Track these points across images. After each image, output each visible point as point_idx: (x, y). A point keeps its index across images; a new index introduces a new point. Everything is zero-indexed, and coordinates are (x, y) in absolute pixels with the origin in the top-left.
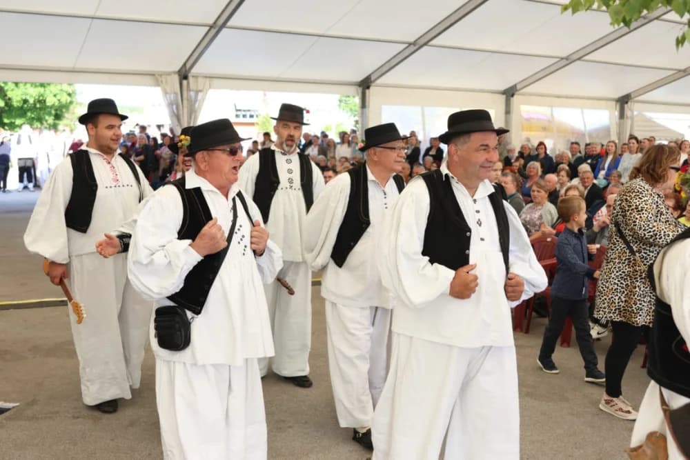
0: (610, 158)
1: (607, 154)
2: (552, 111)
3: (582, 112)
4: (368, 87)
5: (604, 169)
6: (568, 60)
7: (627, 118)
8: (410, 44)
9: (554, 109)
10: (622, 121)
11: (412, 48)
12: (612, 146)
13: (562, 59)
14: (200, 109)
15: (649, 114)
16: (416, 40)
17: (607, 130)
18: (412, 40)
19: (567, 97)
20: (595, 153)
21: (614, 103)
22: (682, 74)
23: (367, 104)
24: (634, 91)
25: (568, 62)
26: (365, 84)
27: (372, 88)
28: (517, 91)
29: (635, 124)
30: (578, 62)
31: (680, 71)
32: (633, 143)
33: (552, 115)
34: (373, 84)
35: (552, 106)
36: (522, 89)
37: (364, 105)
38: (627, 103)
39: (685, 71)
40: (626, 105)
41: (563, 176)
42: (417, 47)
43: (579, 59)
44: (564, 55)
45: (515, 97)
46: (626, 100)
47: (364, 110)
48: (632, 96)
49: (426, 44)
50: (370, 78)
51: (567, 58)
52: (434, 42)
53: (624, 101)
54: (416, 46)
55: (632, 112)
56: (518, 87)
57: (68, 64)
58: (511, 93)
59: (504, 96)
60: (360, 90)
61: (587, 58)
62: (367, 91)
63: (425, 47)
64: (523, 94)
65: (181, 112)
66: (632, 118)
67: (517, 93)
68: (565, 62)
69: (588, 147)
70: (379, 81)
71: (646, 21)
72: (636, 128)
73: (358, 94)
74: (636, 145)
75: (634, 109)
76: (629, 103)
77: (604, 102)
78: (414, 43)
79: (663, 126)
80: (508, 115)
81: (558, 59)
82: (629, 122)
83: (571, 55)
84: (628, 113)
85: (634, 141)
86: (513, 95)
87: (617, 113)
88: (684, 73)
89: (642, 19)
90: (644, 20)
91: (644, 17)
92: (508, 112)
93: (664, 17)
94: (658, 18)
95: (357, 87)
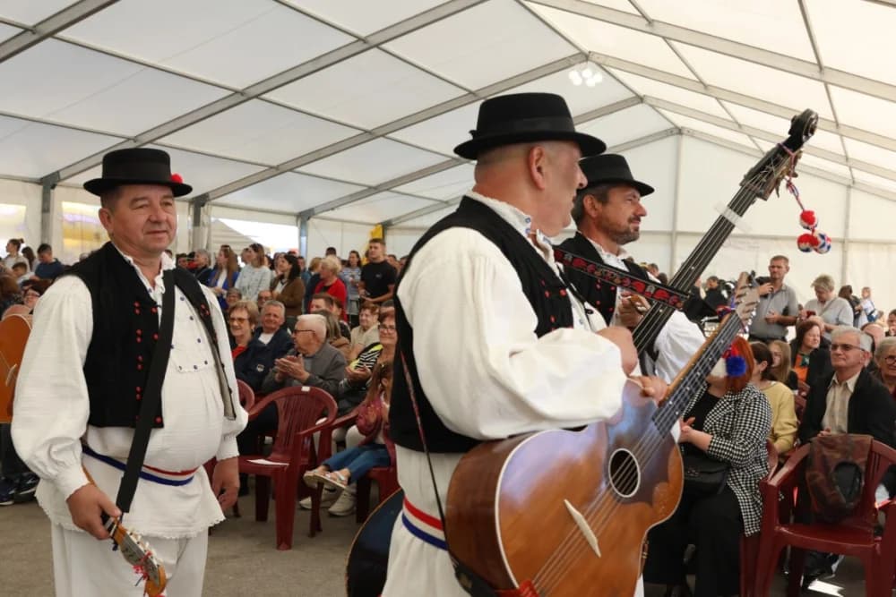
6: (135, 142)
7: (203, 225)
10: (197, 228)
13: (128, 139)
21: (187, 204)
22: (275, 172)
24: (214, 191)
28: (60, 180)
29: (213, 233)
31: (271, 167)
36: (66, 178)
38: (203, 205)
39: (277, 168)
40: (202, 208)
43: (151, 141)
44: (132, 134)
45: (57, 189)
46: (202, 202)
48: (211, 197)
51: (135, 139)
53: (199, 203)
55: (210, 220)
56: (62, 175)
58: (51, 183)
59: (41, 187)
61: (160, 141)
64: (69, 186)
66: (209, 226)
67: (60, 183)
68: (132, 144)
71: (244, 98)
72: (213, 239)
75: (211, 214)
76: (206, 207)
80: (46, 215)
81: (121, 140)
82: (206, 231)
83: (140, 135)
84: (204, 218)
86: (53, 187)
87: (190, 219)
88: (277, 170)
89: (239, 95)
90: (241, 96)
91: (242, 93)
92: (46, 209)
93: (264, 96)
94: (257, 96)
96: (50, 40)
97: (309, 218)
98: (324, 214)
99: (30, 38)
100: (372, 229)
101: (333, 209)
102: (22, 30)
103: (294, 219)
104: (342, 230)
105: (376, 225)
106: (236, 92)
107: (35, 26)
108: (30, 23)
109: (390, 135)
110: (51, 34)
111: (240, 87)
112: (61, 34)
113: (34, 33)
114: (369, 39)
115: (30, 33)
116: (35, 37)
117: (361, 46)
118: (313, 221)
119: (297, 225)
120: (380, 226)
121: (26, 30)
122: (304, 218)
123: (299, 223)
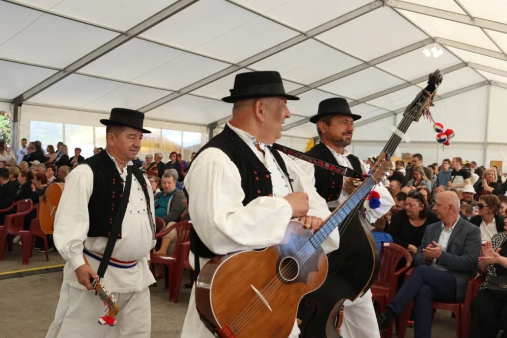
2: (161, 132)
3: (182, 134)
4: (20, 105)
6: (179, 94)
8: (60, 71)
9: (164, 131)
11: (62, 74)
13: (175, 92)
16: (67, 67)
18: (62, 67)
19: (175, 122)
21: (205, 128)
23: (18, 118)
24: (220, 120)
25: (180, 94)
26: (18, 102)
27: (23, 105)
30: (186, 95)
33: (161, 135)
34: (24, 103)
35: (162, 128)
37: (15, 119)
38: (214, 128)
40: (214, 130)
42: (65, 74)
43: (187, 93)
44: (177, 89)
46: (214, 126)
47: (16, 123)
48: (219, 123)
49: (74, 72)
50: (23, 98)
51: (178, 92)
52: (78, 71)
60: (13, 107)
61: (192, 93)
62: (19, 107)
63: (73, 74)
68: (177, 95)
70: (29, 101)
71: (237, 68)
73: (11, 110)
76: (216, 129)
77: (199, 127)
78: (64, 70)
81: (172, 92)
83: (181, 90)
87: (207, 136)
89: (235, 66)
91: (237, 65)
93: (249, 67)
94: (245, 67)
95: (10, 104)
96: (135, 39)
99: (124, 38)
100: (309, 141)
101: (286, 130)
102: (120, 34)
104: (291, 142)
105: (310, 139)
106: (234, 65)
107: (127, 32)
108: (124, 30)
109: (319, 88)
110: (135, 36)
111: (235, 62)
112: (141, 35)
113: (126, 36)
114: (308, 33)
115: (124, 35)
116: (127, 37)
117: (303, 37)
120: (312, 140)
121: (122, 34)
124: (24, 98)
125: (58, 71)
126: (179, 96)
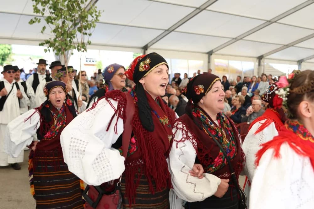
0: (254, 84)
1: (252, 82)
2: (228, 62)
3: (242, 63)
5: (251, 88)
6: (236, 40)
7: (262, 66)
8: (166, 30)
9: (230, 61)
10: (259, 67)
11: (167, 32)
12: (254, 78)
14: (70, 58)
15: (271, 64)
17: (253, 71)
18: (167, 29)
19: (236, 56)
20: (248, 81)
21: (256, 59)
22: (286, 47)
24: (265, 54)
26: (145, 48)
27: (148, 50)
28: (213, 52)
29: (265, 68)
30: (240, 41)
31: (285, 45)
32: (265, 77)
33: (228, 64)
34: (149, 48)
35: (228, 60)
36: (216, 51)
38: (261, 59)
39: (287, 45)
41: (233, 91)
43: (241, 39)
44: (234, 37)
48: (264, 56)
49: (173, 30)
51: (235, 39)
52: (176, 30)
53: (260, 58)
54: (169, 31)
55: (264, 63)
56: (214, 51)
57: (9, 35)
59: (208, 55)
60: (143, 51)
61: (244, 38)
62: (146, 51)
63: (173, 32)
64: (216, 54)
65: (61, 59)
66: (264, 66)
69: (245, 78)
70: (152, 47)
71: (270, 23)
73: (142, 52)
74: (266, 78)
75: (265, 62)
76: (263, 59)
77: (251, 59)
78: (168, 30)
79: (277, 70)
81: (231, 39)
82: (262, 68)
83: (237, 37)
84: (262, 63)
85: (265, 76)
86: (211, 54)
87: (257, 64)
88: (287, 46)
90: (270, 22)
91: (270, 21)
92: (209, 62)
93: (278, 21)
94: (275, 22)
95: (141, 49)
96: (204, 11)
97: (302, 62)
98: (308, 61)
99: (198, 11)
101: (311, 59)
103: (296, 63)
106: (268, 21)
107: (200, 7)
108: (198, 6)
110: (205, 9)
111: (269, 19)
112: (207, 8)
116: (200, 10)
118: (303, 64)
119: (297, 65)
121: (197, 8)
122: (300, 62)
123: (298, 64)
124: (149, 45)
125: (164, 31)
126: (236, 41)
